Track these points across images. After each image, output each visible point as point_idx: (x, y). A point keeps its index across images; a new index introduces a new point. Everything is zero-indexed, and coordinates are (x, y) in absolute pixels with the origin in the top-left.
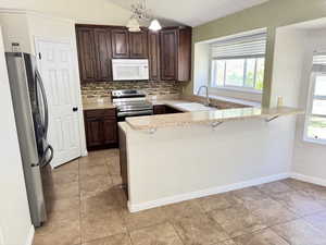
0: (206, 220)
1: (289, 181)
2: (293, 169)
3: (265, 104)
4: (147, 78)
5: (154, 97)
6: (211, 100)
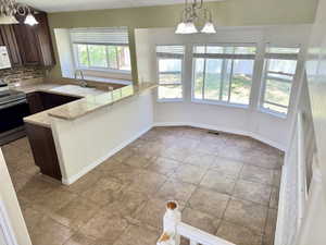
0: (123, 166)
1: (154, 129)
2: (154, 121)
3: (135, 82)
4: (10, 66)
5: (17, 85)
6: (86, 81)
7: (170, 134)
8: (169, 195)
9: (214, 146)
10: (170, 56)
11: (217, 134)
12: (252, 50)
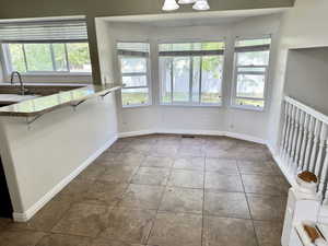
6: (27, 87)
7: (142, 143)
8: (177, 206)
9: (197, 148)
10: (133, 54)
11: (192, 137)
12: (220, 46)
